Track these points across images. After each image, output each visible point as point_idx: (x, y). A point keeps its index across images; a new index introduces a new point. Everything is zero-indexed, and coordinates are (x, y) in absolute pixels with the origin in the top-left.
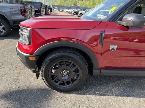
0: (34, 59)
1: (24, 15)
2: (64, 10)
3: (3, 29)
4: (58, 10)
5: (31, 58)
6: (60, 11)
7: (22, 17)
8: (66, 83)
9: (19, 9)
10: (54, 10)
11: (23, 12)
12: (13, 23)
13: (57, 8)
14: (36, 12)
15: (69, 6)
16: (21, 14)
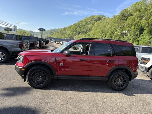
0: (24, 69)
1: (21, 48)
2: (60, 43)
3: (4, 57)
4: (55, 42)
5: (22, 69)
6: (57, 43)
7: (19, 49)
8: (39, 84)
9: (18, 44)
10: (51, 42)
11: (21, 46)
12: (12, 53)
13: (54, 40)
14: (31, 45)
15: (65, 39)
16: (19, 47)
